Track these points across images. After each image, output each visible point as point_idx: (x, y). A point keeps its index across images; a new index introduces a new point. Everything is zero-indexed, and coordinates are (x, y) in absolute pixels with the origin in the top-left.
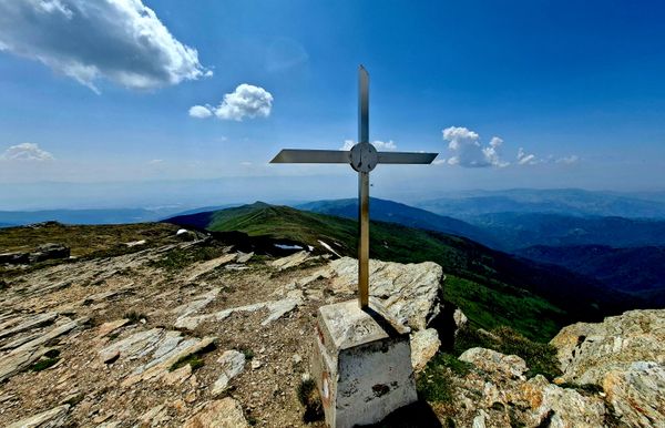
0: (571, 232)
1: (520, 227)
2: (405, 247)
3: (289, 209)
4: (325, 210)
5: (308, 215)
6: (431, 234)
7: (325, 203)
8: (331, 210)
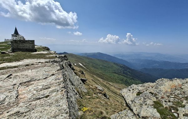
0: (155, 65)
1: (142, 63)
2: (106, 67)
3: (73, 54)
4: (86, 56)
5: (78, 56)
6: (114, 64)
7: (86, 54)
8: (88, 56)
